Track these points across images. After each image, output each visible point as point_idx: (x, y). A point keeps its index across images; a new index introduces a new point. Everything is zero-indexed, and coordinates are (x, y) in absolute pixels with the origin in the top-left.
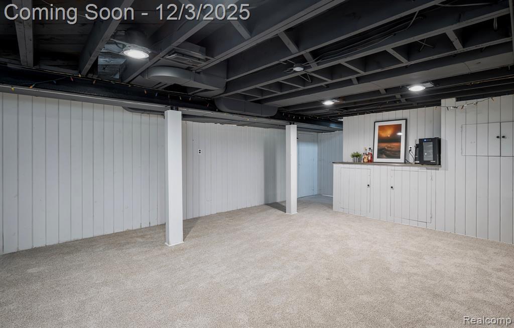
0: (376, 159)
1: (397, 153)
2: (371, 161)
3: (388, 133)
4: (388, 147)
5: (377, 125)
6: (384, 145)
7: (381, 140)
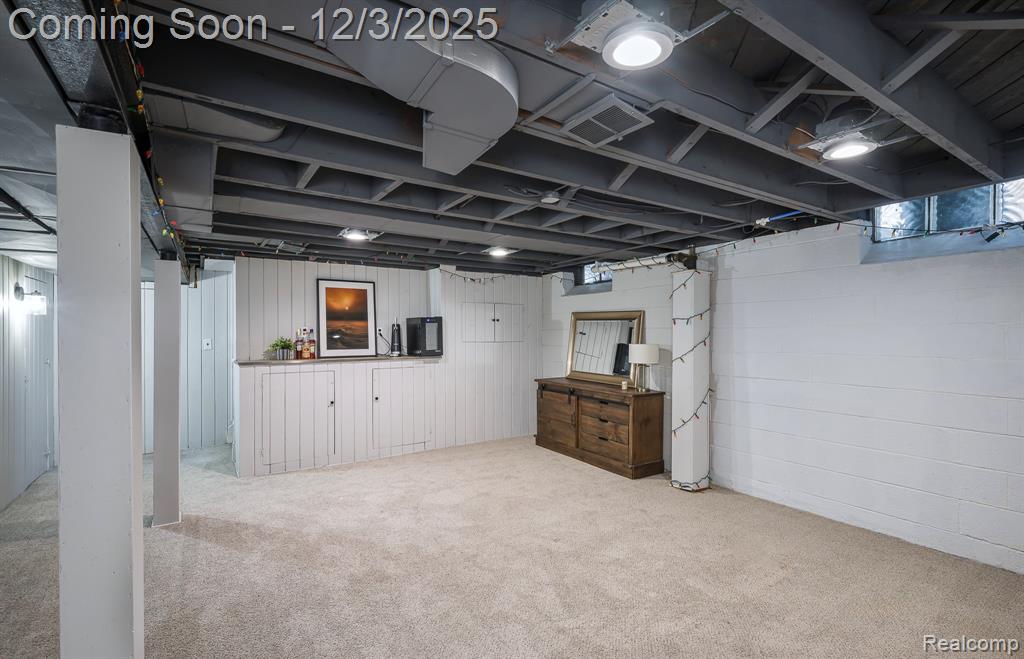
0: (325, 352)
1: (362, 339)
2: (316, 357)
3: (345, 304)
4: (346, 329)
5: (323, 285)
6: (339, 324)
7: (333, 315)
